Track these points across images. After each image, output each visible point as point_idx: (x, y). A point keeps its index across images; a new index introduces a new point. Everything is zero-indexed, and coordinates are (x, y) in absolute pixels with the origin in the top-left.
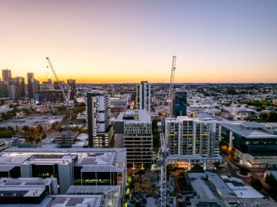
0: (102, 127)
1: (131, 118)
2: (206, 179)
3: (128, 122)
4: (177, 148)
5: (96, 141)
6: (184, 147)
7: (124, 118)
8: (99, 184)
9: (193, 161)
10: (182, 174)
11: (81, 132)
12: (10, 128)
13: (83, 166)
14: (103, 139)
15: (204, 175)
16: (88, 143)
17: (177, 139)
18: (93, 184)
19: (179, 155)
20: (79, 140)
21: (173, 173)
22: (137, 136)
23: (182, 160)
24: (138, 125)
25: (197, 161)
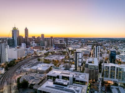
0: (80, 64)
1: (91, 62)
2: (118, 89)
3: (90, 64)
4: (108, 75)
5: (78, 68)
6: (111, 75)
7: (89, 62)
8: (80, 84)
9: (114, 81)
10: (109, 85)
11: (72, 64)
12: (49, 60)
13: (76, 78)
14: (80, 68)
15: (117, 87)
16: (75, 69)
17: (108, 72)
19: (109, 78)
20: (72, 67)
21: (105, 84)
22: (93, 70)
23: (109, 80)
24: (93, 66)
25: (116, 81)
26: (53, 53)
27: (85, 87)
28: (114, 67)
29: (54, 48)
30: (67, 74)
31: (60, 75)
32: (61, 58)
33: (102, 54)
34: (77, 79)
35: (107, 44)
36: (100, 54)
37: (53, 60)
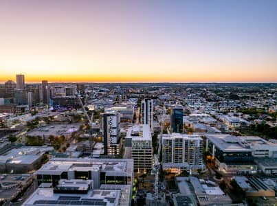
0: (115, 140)
1: (136, 135)
2: (189, 182)
3: (135, 139)
4: (171, 158)
5: (110, 150)
6: (176, 157)
7: (132, 135)
8: (117, 184)
9: (182, 168)
10: (173, 178)
11: (97, 141)
14: (116, 149)
15: (187, 178)
16: (103, 151)
17: (171, 151)
18: (113, 183)
19: (172, 163)
20: (96, 149)
21: (166, 177)
22: (141, 150)
23: (174, 168)
24: (142, 141)
25: (185, 168)
26: (49, 121)
27: (128, 189)
28: (181, 140)
29: (52, 108)
30: (87, 165)
31: (70, 170)
32: (71, 130)
33: (159, 116)
34: (109, 173)
35: (166, 95)
36: (154, 115)
37: (51, 137)
